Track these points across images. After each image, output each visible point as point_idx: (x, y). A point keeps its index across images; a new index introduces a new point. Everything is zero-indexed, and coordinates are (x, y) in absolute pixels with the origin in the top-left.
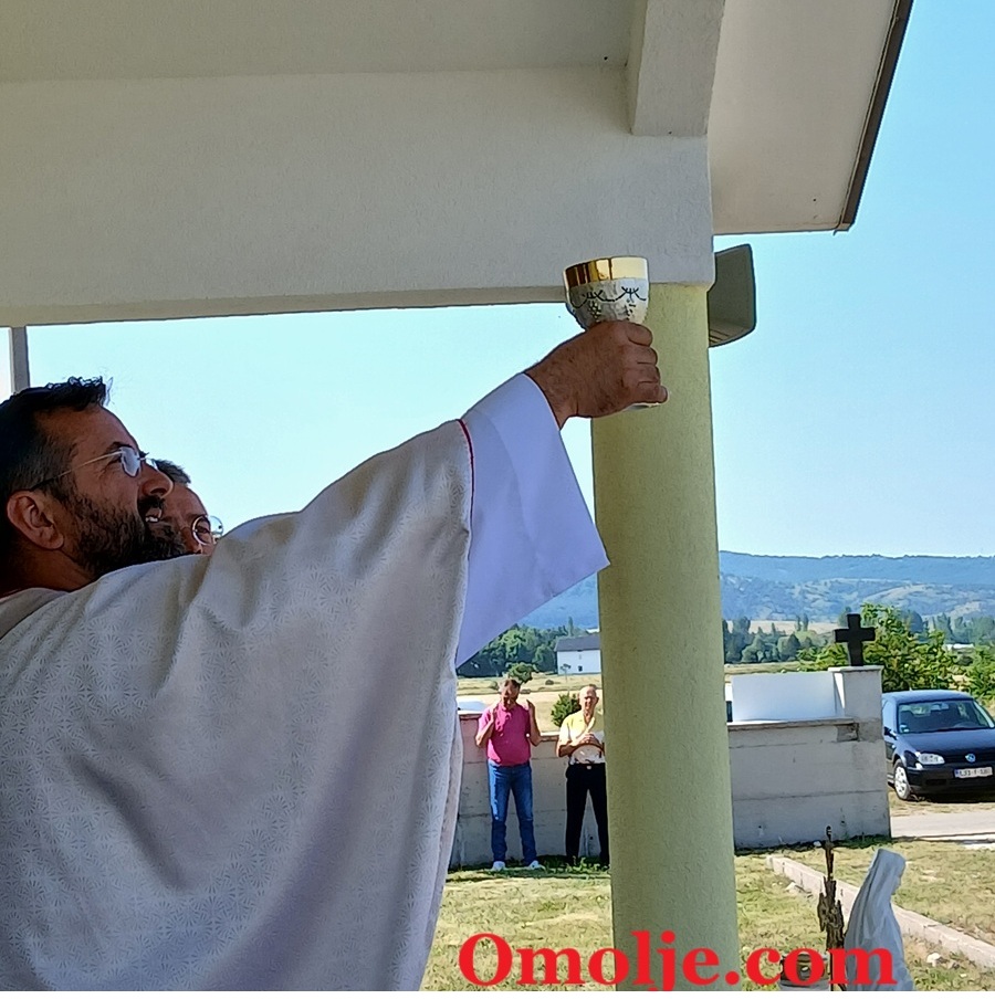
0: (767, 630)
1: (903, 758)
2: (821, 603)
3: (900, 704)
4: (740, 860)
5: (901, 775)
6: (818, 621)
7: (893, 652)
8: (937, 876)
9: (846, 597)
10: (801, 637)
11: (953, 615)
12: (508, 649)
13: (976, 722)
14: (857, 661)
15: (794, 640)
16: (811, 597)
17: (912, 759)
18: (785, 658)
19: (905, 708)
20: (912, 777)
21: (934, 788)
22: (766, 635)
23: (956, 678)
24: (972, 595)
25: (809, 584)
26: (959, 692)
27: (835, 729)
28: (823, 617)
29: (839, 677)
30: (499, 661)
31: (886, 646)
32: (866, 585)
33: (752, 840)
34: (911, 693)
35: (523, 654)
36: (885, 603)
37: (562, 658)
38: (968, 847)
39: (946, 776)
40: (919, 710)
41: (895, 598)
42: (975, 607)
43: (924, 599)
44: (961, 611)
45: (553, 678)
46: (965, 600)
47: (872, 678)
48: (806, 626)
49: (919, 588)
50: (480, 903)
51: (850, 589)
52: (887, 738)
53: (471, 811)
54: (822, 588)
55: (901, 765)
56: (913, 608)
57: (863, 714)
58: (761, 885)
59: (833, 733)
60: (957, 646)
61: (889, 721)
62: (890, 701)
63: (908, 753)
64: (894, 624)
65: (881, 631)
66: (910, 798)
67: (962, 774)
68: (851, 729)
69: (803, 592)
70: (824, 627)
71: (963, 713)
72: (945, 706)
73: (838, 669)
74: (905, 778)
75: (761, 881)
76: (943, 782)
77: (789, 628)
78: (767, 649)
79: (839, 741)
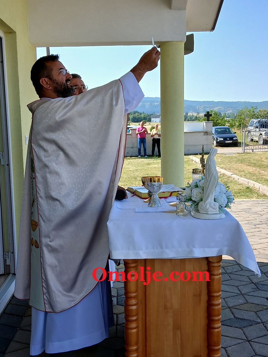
0: (191, 115)
1: (215, 139)
2: (202, 110)
3: (216, 129)
4: (185, 156)
5: (215, 142)
6: (201, 113)
7: (215, 119)
8: (220, 160)
9: (207, 109)
10: (198, 116)
11: (227, 113)
12: (142, 117)
13: (230, 132)
14: (208, 120)
15: (196, 117)
16: (200, 109)
17: (217, 139)
18: (194, 120)
19: (217, 130)
20: (217, 142)
21: (221, 144)
22: (191, 116)
23: (227, 124)
24: (231, 109)
25: (200, 106)
26: (227, 127)
27: (203, 133)
28: (202, 113)
29: (205, 123)
30: (140, 120)
31: (214, 118)
32: (210, 107)
33: (187, 153)
34: (218, 127)
35: (145, 118)
36: (214, 110)
37: (152, 119)
38: (227, 155)
39: (224, 142)
40: (219, 130)
41: (216, 109)
42: (231, 111)
43: (221, 110)
44: (228, 112)
45: (150, 123)
46: (229, 110)
47: (211, 123)
48: (199, 114)
49: (221, 107)
50: (136, 163)
51: (207, 107)
52: (213, 135)
53: (134, 146)
54: (202, 107)
55: (215, 140)
56: (219, 111)
57: (209, 130)
58: (188, 161)
59: (203, 134)
60: (227, 119)
61: (213, 132)
62: (214, 128)
63: (216, 138)
64: (216, 114)
65: (213, 115)
66: (216, 146)
67: (227, 142)
68: (206, 133)
69: (198, 108)
70: (202, 115)
71: (227, 131)
72: (224, 129)
73: (205, 122)
74: (216, 142)
75: (188, 160)
76: (223, 143)
77: (195, 114)
78: (191, 118)
79: (204, 135)
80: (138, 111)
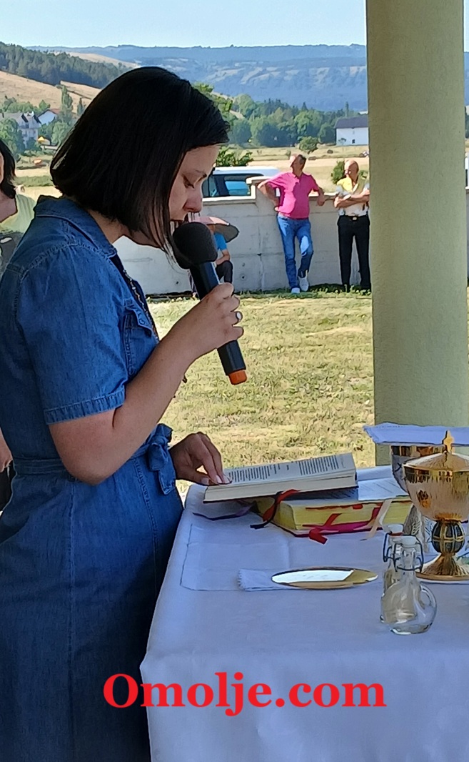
12: (299, 126)
30: (293, 135)
35: (311, 130)
37: (340, 133)
45: (333, 148)
53: (269, 250)
80: (282, 102)
